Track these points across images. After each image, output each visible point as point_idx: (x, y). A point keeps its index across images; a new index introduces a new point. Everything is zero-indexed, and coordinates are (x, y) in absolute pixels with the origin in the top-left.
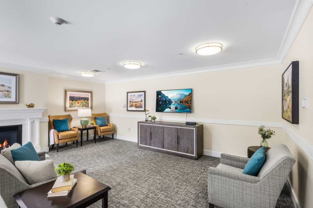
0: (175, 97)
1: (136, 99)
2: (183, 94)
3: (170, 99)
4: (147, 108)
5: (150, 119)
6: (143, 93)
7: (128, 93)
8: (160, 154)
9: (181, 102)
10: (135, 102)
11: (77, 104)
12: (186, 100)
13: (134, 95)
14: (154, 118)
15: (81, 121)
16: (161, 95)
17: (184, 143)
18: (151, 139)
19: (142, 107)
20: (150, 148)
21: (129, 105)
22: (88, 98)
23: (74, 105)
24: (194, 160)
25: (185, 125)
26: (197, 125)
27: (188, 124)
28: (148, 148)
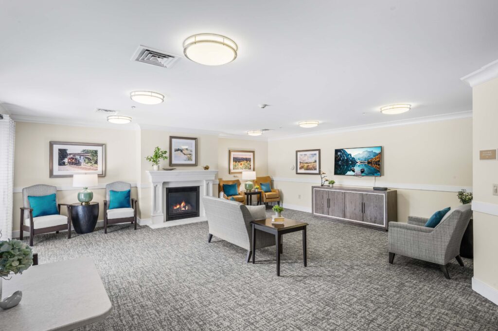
0: (361, 156)
1: (308, 159)
2: (372, 151)
3: (353, 158)
4: (322, 170)
5: (327, 183)
6: (317, 152)
7: (297, 152)
8: (340, 224)
9: (369, 163)
10: (307, 163)
11: (240, 166)
12: (377, 160)
13: (306, 155)
14: (333, 183)
15: (246, 185)
16: (341, 152)
17: (370, 211)
18: (329, 206)
19: (315, 169)
20: (329, 218)
21: (299, 167)
22: (250, 159)
23: (237, 167)
24: (384, 231)
25: (373, 190)
26: (388, 191)
27: (376, 189)
28: (326, 217)
